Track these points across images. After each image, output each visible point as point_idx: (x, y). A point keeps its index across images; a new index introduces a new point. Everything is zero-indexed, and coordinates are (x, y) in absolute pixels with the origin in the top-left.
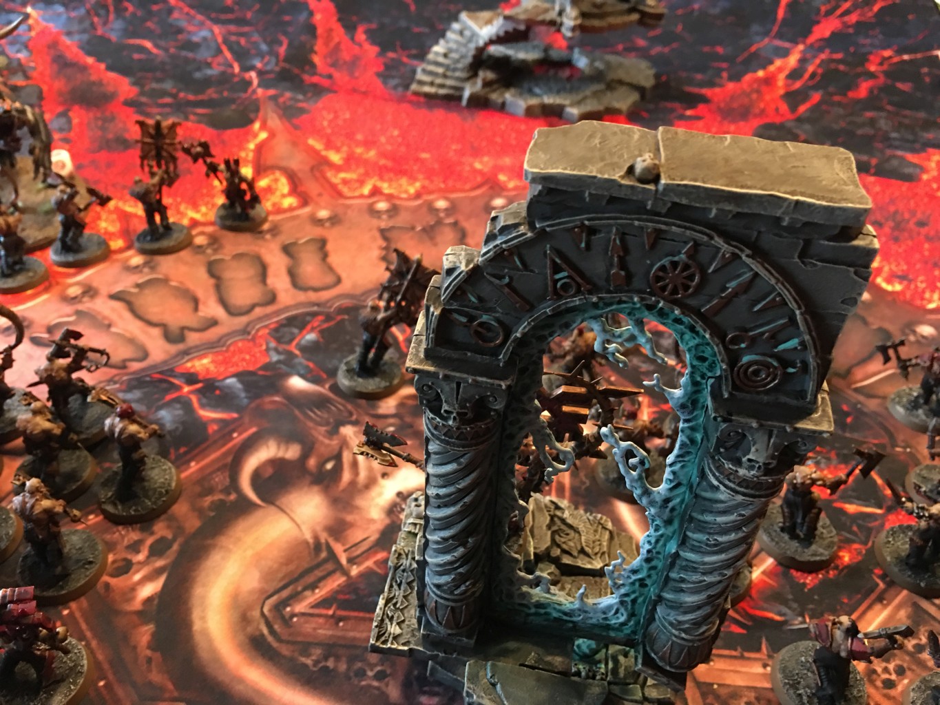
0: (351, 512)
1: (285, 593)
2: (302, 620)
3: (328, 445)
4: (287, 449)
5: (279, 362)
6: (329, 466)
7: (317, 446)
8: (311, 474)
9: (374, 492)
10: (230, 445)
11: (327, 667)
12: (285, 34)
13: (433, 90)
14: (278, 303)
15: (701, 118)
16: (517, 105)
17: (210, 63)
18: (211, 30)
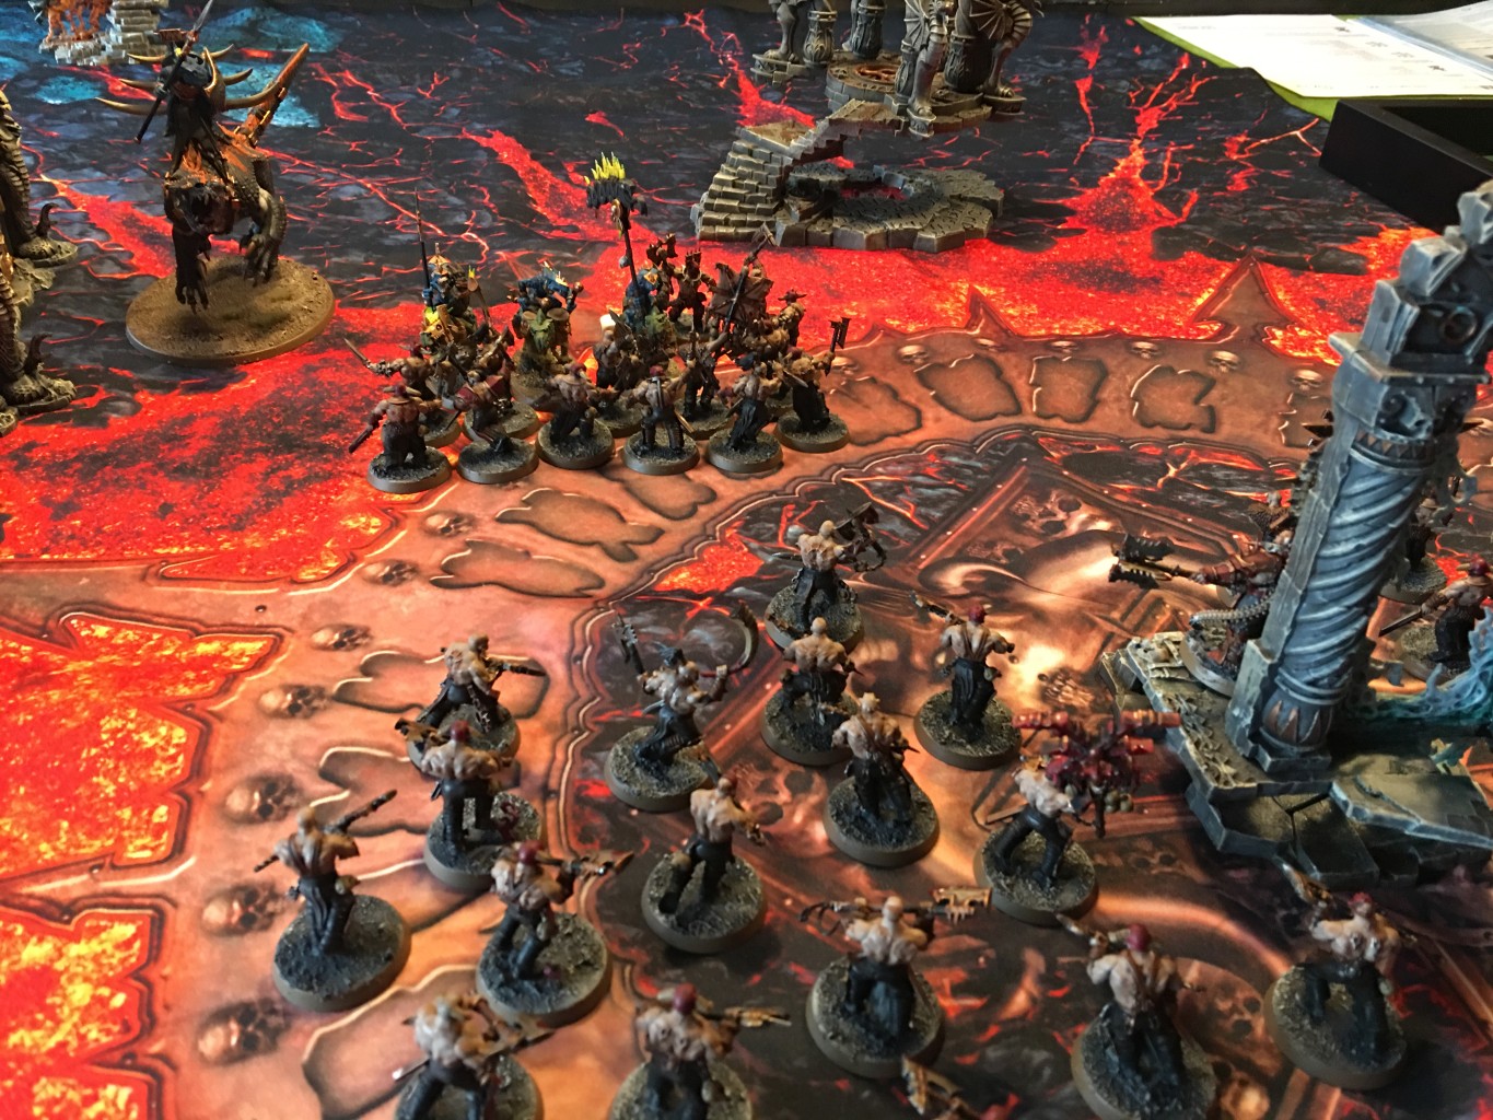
1: (991, 800)
4: (880, 650)
5: (776, 563)
8: (922, 672)
9: (1010, 679)
11: (1098, 864)
12: (472, 180)
13: (731, 230)
14: (722, 498)
15: (1081, 232)
16: (854, 237)
17: (393, 226)
18: (360, 185)
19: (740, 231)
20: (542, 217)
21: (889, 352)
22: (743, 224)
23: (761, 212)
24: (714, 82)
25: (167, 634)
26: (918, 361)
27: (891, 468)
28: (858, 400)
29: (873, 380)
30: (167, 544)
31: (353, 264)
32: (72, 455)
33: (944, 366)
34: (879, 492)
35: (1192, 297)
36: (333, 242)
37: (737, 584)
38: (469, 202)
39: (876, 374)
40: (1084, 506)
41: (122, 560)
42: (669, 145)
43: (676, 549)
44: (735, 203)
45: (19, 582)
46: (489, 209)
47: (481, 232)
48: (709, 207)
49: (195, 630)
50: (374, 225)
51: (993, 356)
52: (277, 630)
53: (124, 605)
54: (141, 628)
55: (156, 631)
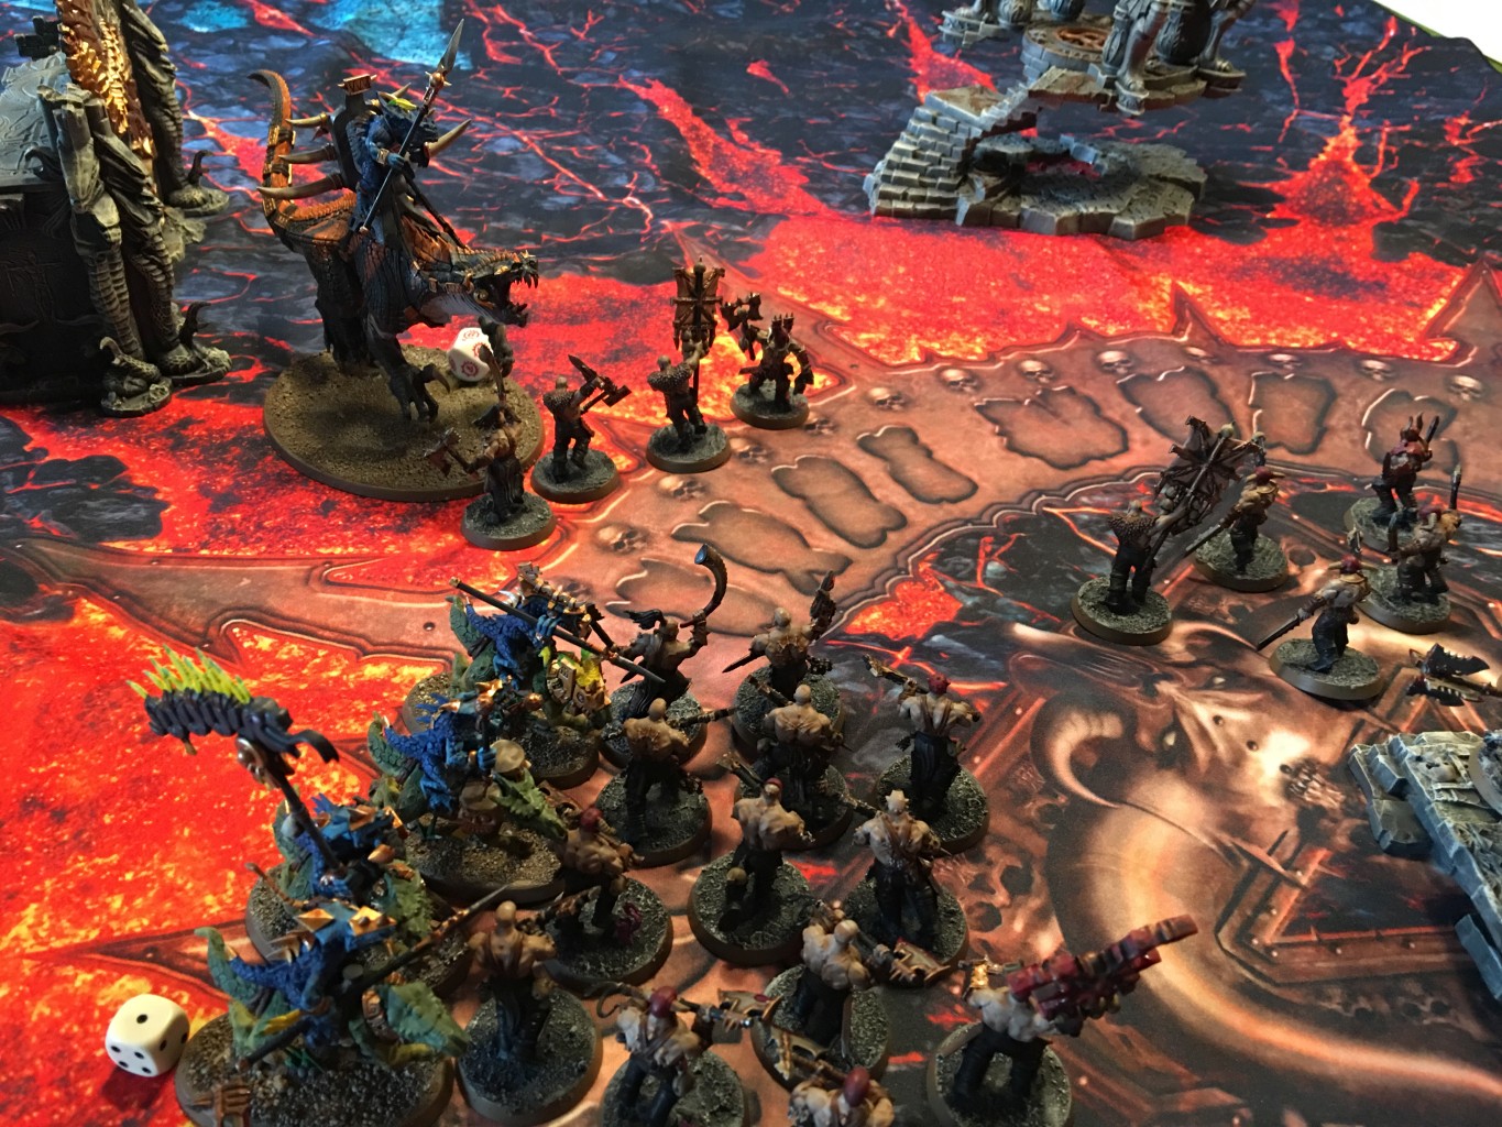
0: (1239, 802)
1: (1235, 920)
2: (1285, 952)
3: (1155, 713)
4: (1101, 725)
5: (977, 606)
6: (1170, 740)
7: (1140, 714)
8: (1149, 754)
9: (1250, 770)
10: (1019, 725)
11: (1363, 1010)
12: (633, 137)
13: (909, 206)
14: (913, 524)
15: (1294, 223)
16: (1045, 219)
17: (550, 187)
18: (515, 138)
19: (920, 207)
20: (706, 182)
21: (1086, 357)
22: (922, 199)
23: (942, 187)
24: (883, 30)
25: (333, 651)
26: (1121, 371)
27: (1097, 498)
28: (1056, 414)
29: (1071, 391)
30: (329, 543)
31: (510, 230)
32: (230, 436)
33: (1151, 379)
34: (1085, 526)
35: (1422, 307)
36: (492, 203)
37: (937, 629)
38: (629, 162)
39: (1074, 383)
40: (1318, 561)
41: (284, 560)
42: (836, 104)
43: (865, 583)
44: (915, 176)
45: (177, 579)
46: (651, 171)
47: (645, 198)
48: (886, 179)
49: (363, 648)
50: (532, 185)
51: (1206, 369)
52: (446, 653)
53: (287, 613)
54: (306, 642)
55: (322, 646)
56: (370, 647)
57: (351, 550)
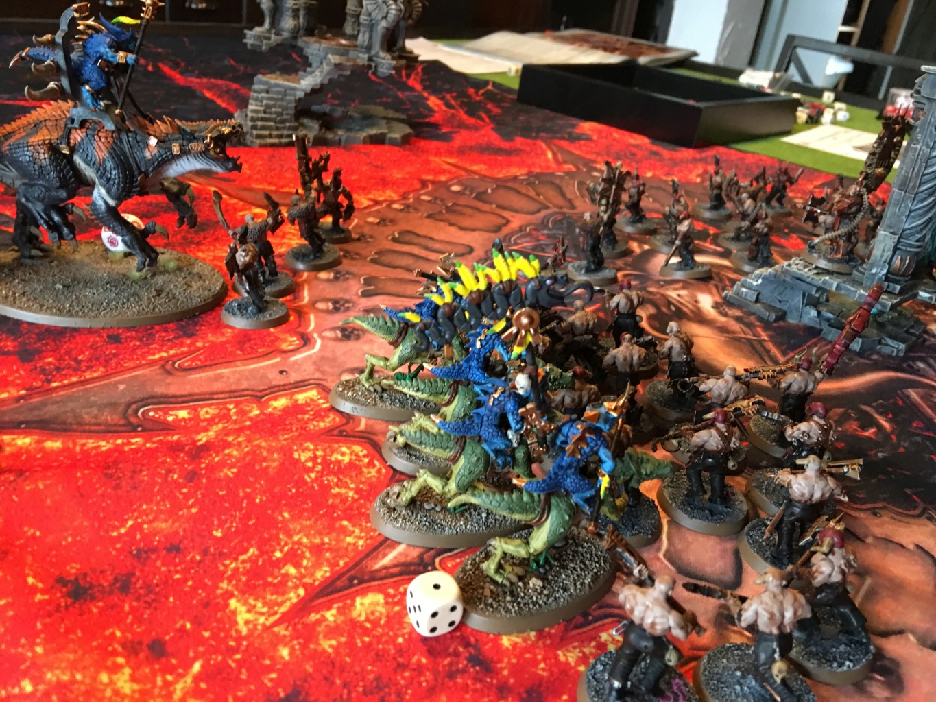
0: (715, 323)
3: (659, 299)
4: (648, 310)
6: (673, 308)
7: (654, 301)
9: (705, 311)
15: (457, 132)
16: (355, 139)
19: (282, 140)
21: (445, 191)
22: (280, 136)
25: (238, 403)
27: (523, 240)
28: (464, 214)
29: (456, 204)
30: (150, 353)
33: (485, 192)
35: (545, 155)
39: (453, 201)
41: (131, 369)
44: (272, 124)
45: (60, 402)
49: (260, 396)
52: (312, 381)
53: (178, 393)
54: (212, 404)
55: (226, 403)
56: (259, 394)
57: (172, 352)
